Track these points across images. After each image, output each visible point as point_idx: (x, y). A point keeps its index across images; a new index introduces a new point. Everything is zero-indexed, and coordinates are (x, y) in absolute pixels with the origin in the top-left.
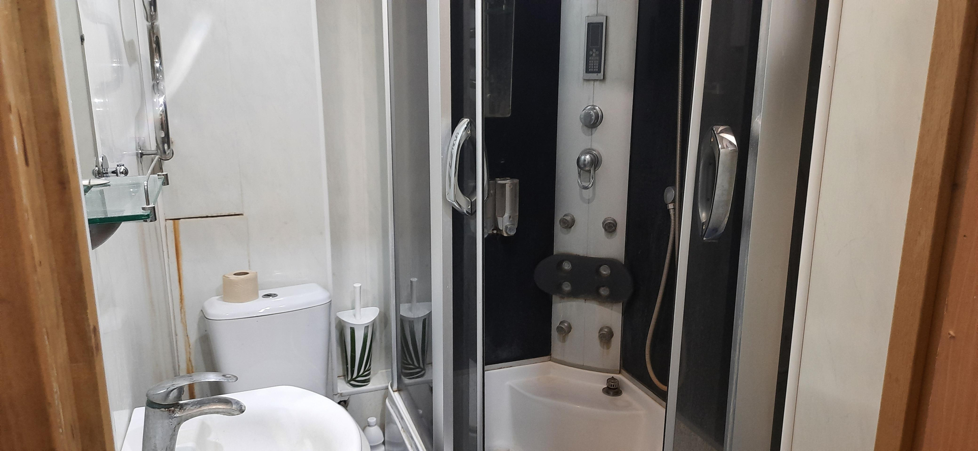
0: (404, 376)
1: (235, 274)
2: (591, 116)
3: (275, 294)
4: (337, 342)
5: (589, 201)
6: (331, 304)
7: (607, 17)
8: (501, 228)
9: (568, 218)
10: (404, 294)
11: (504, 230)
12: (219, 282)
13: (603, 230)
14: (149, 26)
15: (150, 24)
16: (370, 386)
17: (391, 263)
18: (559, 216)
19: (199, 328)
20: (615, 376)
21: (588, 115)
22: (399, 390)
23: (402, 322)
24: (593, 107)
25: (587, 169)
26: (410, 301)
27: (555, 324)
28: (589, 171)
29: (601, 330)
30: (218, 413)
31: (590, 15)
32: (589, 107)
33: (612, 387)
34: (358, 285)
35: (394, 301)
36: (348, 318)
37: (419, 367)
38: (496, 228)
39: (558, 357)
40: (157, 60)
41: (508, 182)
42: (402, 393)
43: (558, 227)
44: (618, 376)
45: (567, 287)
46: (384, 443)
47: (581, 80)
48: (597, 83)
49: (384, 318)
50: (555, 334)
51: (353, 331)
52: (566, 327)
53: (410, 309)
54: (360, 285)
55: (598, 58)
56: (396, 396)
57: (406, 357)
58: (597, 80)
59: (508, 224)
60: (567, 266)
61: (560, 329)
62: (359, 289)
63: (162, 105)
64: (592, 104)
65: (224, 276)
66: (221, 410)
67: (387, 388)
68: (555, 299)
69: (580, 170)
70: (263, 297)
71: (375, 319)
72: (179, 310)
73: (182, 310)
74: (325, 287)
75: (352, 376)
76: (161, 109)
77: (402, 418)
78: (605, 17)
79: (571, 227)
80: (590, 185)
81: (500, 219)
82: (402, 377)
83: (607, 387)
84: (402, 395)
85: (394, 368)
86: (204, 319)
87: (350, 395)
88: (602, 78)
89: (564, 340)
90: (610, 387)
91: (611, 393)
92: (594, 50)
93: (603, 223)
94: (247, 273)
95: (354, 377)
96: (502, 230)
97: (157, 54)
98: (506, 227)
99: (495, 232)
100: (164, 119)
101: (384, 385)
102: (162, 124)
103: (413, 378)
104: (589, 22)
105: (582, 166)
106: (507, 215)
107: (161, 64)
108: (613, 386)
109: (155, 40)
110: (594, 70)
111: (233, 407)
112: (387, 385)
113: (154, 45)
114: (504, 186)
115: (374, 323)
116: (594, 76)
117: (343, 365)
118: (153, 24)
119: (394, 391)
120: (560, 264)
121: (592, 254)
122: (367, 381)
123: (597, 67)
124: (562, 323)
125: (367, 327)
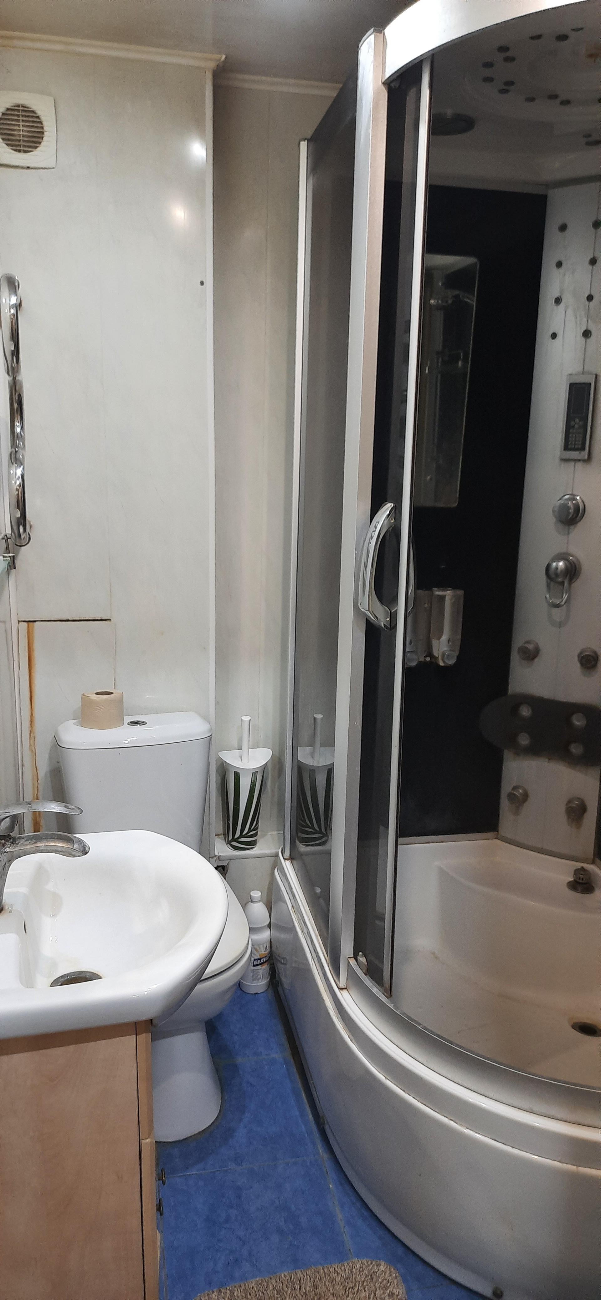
0: (300, 842)
1: (96, 694)
2: (569, 508)
3: (144, 722)
4: (218, 791)
5: (560, 625)
6: (211, 738)
7: (596, 376)
8: (436, 654)
9: (530, 647)
10: (305, 734)
11: (440, 658)
12: (76, 703)
13: (579, 665)
14: (10, 381)
15: (12, 379)
16: (255, 851)
17: (289, 692)
18: (518, 642)
19: (50, 758)
20: (586, 866)
21: (564, 507)
22: (291, 858)
23: (300, 769)
24: (572, 497)
25: (560, 580)
26: (312, 744)
27: (506, 788)
28: (562, 583)
29: (570, 801)
30: (56, 852)
31: (574, 373)
32: (567, 497)
33: (581, 881)
34: (246, 718)
35: (291, 741)
36: (232, 759)
37: (321, 832)
38: (430, 654)
39: (509, 835)
40: (18, 424)
41: (448, 594)
42: (295, 862)
43: (515, 658)
44: (589, 867)
45: (524, 740)
46: (269, 926)
47: (557, 460)
48: (579, 465)
49: (277, 763)
50: (505, 804)
51: (237, 776)
52: (521, 794)
53: (312, 755)
54: (249, 718)
55: (581, 431)
56: (288, 866)
57: (304, 817)
58: (579, 460)
59: (446, 649)
60: (525, 712)
61: (511, 797)
62: (248, 722)
63: (19, 477)
64: (570, 493)
65: (83, 695)
66: (60, 849)
67: (277, 855)
68: (508, 755)
69: (549, 581)
70: (128, 724)
71: (266, 764)
72: (28, 735)
73: (32, 734)
74: (206, 718)
75: (234, 834)
76: (18, 482)
77: (294, 896)
78: (594, 376)
79: (533, 659)
80: (563, 603)
81: (435, 643)
82: (297, 842)
83: (575, 880)
84: (295, 866)
85: (286, 830)
86: (57, 747)
87: (231, 859)
88: (586, 457)
89: (517, 812)
90: (578, 880)
91: (580, 888)
92: (577, 420)
93: (579, 656)
94: (112, 693)
95: (236, 837)
96: (438, 657)
97: (19, 417)
98: (443, 654)
99: (428, 659)
100: (20, 495)
101: (273, 851)
102: (18, 502)
103: (312, 845)
104: (571, 382)
105: (553, 576)
106: (445, 637)
107: (22, 428)
108: (583, 880)
109: (17, 398)
110: (576, 447)
111: (75, 846)
112: (277, 851)
113: (16, 406)
114: (442, 598)
115: (265, 767)
116: (574, 454)
117: (224, 821)
118: (14, 379)
119: (284, 859)
120: (515, 709)
121: (561, 697)
122: (254, 843)
123: (580, 443)
124: (515, 788)
125: (255, 774)
